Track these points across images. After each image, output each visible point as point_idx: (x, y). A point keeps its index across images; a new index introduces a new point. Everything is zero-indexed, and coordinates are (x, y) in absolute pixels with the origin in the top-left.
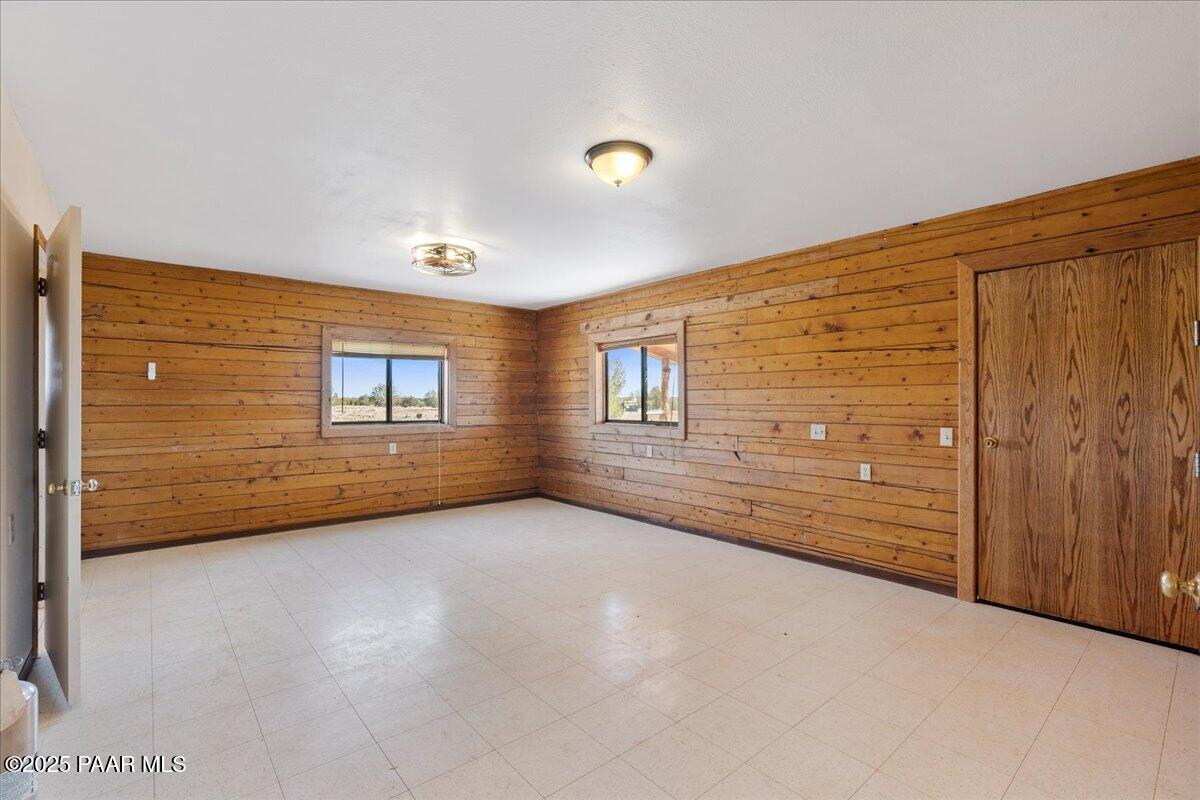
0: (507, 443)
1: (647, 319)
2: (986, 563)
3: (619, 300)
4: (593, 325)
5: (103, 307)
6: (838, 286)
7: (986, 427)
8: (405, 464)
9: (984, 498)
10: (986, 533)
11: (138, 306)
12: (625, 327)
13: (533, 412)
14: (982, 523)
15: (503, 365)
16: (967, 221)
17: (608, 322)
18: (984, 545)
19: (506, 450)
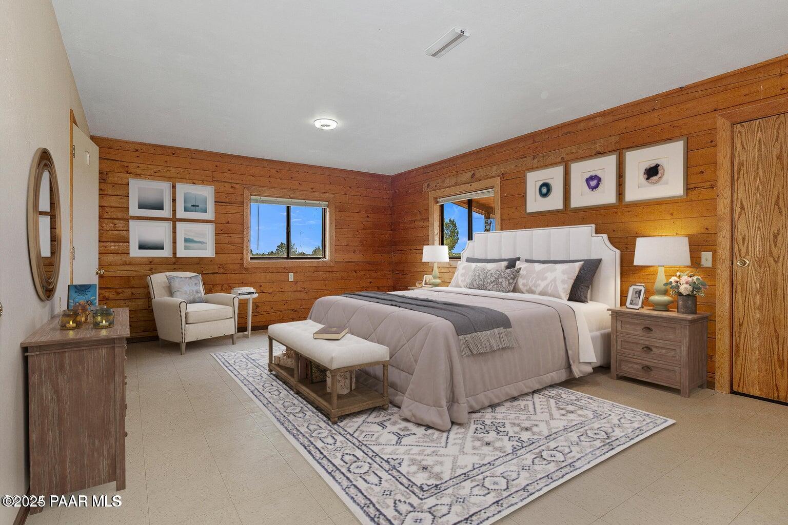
0: (370, 276)
1: (472, 178)
2: (739, 362)
3: (451, 164)
4: (433, 184)
5: (107, 174)
6: (618, 142)
7: (740, 251)
8: (299, 289)
9: (738, 309)
10: (739, 337)
11: (127, 173)
12: (456, 185)
13: (389, 253)
14: (736, 328)
15: (368, 217)
16: (724, 82)
17: (443, 181)
18: (738, 347)
19: (370, 280)
